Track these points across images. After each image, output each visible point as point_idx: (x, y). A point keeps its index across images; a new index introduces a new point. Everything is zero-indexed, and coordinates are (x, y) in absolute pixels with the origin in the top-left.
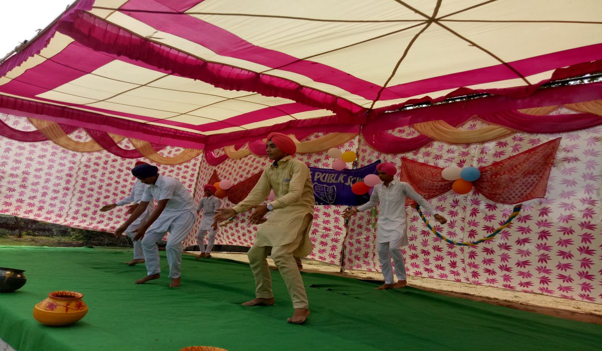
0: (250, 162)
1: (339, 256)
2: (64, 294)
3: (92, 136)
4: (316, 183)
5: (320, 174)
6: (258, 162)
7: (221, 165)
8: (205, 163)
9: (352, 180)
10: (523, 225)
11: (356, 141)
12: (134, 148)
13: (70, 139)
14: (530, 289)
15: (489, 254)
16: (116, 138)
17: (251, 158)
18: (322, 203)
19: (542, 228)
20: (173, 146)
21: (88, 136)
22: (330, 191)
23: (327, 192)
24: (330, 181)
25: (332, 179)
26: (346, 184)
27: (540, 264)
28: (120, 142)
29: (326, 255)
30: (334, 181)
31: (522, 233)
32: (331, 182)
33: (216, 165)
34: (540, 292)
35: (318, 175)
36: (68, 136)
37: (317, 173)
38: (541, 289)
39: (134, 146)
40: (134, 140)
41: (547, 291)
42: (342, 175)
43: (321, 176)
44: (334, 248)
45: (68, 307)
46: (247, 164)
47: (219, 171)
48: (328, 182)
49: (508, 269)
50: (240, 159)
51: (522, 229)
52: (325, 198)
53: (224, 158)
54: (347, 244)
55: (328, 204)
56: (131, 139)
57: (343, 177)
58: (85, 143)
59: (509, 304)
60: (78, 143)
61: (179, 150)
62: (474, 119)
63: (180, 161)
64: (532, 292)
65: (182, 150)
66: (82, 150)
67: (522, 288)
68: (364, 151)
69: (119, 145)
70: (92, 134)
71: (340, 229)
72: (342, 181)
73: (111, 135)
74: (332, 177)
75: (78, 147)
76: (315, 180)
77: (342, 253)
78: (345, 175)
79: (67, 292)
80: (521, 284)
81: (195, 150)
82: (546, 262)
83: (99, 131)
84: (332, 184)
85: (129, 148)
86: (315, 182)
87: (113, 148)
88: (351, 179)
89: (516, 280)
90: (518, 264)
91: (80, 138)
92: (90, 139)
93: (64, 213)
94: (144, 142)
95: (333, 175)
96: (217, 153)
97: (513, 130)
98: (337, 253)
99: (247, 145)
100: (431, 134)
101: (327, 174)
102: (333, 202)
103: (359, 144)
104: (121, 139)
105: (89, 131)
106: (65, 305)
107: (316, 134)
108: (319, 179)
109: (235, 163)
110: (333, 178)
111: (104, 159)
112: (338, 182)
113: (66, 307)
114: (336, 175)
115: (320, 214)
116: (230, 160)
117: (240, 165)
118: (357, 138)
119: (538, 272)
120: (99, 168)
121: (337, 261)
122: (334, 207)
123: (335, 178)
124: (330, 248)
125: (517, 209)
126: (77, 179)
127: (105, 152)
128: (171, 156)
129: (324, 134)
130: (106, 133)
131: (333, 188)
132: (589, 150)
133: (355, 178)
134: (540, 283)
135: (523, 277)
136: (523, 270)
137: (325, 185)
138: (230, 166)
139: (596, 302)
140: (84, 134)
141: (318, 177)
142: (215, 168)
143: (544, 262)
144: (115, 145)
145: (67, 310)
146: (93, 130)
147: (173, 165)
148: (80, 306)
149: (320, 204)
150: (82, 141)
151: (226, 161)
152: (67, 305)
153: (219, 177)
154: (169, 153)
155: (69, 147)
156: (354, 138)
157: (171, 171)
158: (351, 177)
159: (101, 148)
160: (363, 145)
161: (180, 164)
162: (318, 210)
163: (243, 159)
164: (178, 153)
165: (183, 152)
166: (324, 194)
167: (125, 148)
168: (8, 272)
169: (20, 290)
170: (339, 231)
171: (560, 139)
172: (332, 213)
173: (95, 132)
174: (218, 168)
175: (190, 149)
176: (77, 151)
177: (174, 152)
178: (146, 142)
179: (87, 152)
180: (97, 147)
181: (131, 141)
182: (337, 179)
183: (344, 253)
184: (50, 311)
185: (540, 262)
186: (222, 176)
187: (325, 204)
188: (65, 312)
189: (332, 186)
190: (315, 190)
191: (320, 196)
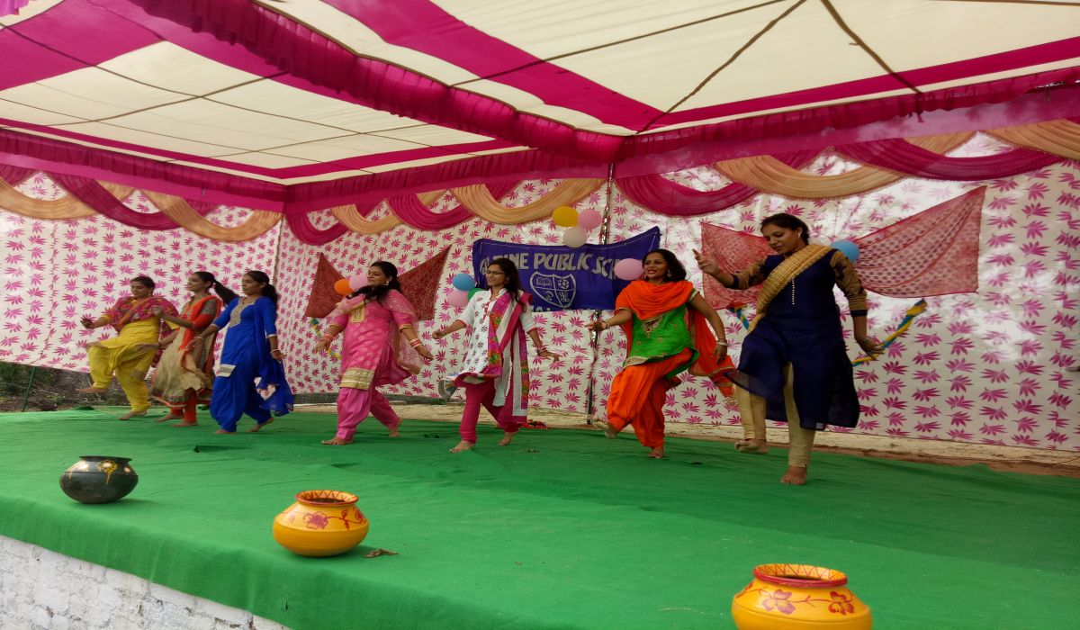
0: (402, 239)
1: (584, 398)
3: (66, 187)
4: (537, 273)
5: (543, 255)
6: (421, 240)
7: (333, 244)
8: (289, 240)
9: (604, 263)
10: (927, 331)
11: (602, 193)
12: (157, 211)
13: (21, 195)
14: (934, 433)
15: (867, 382)
16: (117, 191)
17: (402, 231)
18: (549, 309)
19: (959, 336)
20: (231, 205)
21: (58, 187)
22: (564, 285)
23: (557, 287)
24: (562, 266)
25: (565, 264)
26: (593, 271)
27: (954, 394)
28: (126, 198)
29: (560, 397)
30: (570, 268)
31: (925, 345)
32: (564, 269)
33: (319, 244)
34: (950, 437)
35: (540, 258)
36: (16, 188)
37: (536, 256)
38: (952, 433)
39: (156, 205)
40: (152, 194)
41: (962, 435)
42: (582, 255)
43: (545, 260)
44: (573, 384)
45: (346, 518)
46: (396, 244)
47: (331, 256)
48: (559, 268)
49: (899, 405)
50: (379, 234)
51: (924, 339)
52: (554, 299)
53: (338, 231)
54: (596, 375)
55: (561, 309)
56: (146, 192)
57: (585, 259)
58: (56, 203)
59: (928, 459)
60: (38, 202)
61: (246, 214)
62: (828, 155)
63: (250, 234)
64: (937, 439)
65: (250, 213)
66: (52, 216)
67: (920, 433)
68: (621, 211)
69: (125, 204)
70: (67, 184)
71: (582, 350)
72: (586, 267)
73: (106, 185)
74: (565, 259)
75: (42, 210)
76: (536, 267)
77: (590, 392)
78: (590, 256)
79: (318, 492)
80: (919, 427)
81: (271, 213)
82: (964, 389)
83: (80, 178)
84: (567, 272)
85: (147, 209)
86: (535, 270)
87: (117, 210)
88: (601, 262)
89: (911, 420)
90: (918, 396)
91: (42, 192)
92: (63, 193)
93: (39, 342)
94: (173, 197)
95: (567, 256)
96: (321, 220)
97: (902, 174)
98: (581, 392)
99: (385, 206)
101: (556, 256)
102: (569, 305)
103: (609, 199)
104: (127, 193)
105: (58, 179)
106: (341, 516)
107: (526, 182)
108: (541, 266)
109: (368, 240)
110: (567, 261)
111: (103, 232)
112: (579, 268)
113: (343, 519)
114: (572, 255)
115: (547, 327)
116: (354, 234)
117: (380, 244)
118: (605, 187)
119: (949, 406)
121: (580, 406)
122: (570, 314)
123: (570, 262)
124: (568, 385)
126: (55, 272)
127: (101, 218)
128: (234, 224)
129: (543, 182)
130: (93, 180)
131: (570, 279)
132: (1033, 206)
133: (610, 260)
134: (952, 423)
135: (924, 416)
136: (924, 404)
137: (553, 276)
138: (356, 246)
139: (1038, 446)
140: (48, 183)
141: (542, 261)
142: (322, 249)
143: (960, 389)
144: (118, 203)
145: (347, 525)
146: (66, 176)
147: (240, 243)
148: (359, 516)
149: (545, 310)
150: (47, 197)
151: (345, 237)
152: (344, 516)
153: (336, 266)
154: (230, 218)
155: (20, 211)
156: (598, 188)
157: (241, 255)
158: (602, 258)
159: (90, 211)
160: (617, 200)
161: (252, 239)
162: (543, 321)
163: (384, 234)
164: (244, 219)
165: (253, 219)
166: (553, 292)
167: (139, 211)
168: (107, 465)
170: (582, 354)
171: (984, 188)
172: (567, 324)
173: (69, 178)
174: (328, 249)
175: (263, 212)
176: (43, 219)
177: (236, 218)
178: (178, 199)
179: (63, 219)
180: (81, 208)
181: (146, 196)
182: (575, 262)
183: (591, 393)
184: (320, 530)
185: (955, 390)
186: (342, 265)
187: (554, 309)
188: (345, 529)
189: (567, 277)
190: (534, 284)
191: (545, 296)
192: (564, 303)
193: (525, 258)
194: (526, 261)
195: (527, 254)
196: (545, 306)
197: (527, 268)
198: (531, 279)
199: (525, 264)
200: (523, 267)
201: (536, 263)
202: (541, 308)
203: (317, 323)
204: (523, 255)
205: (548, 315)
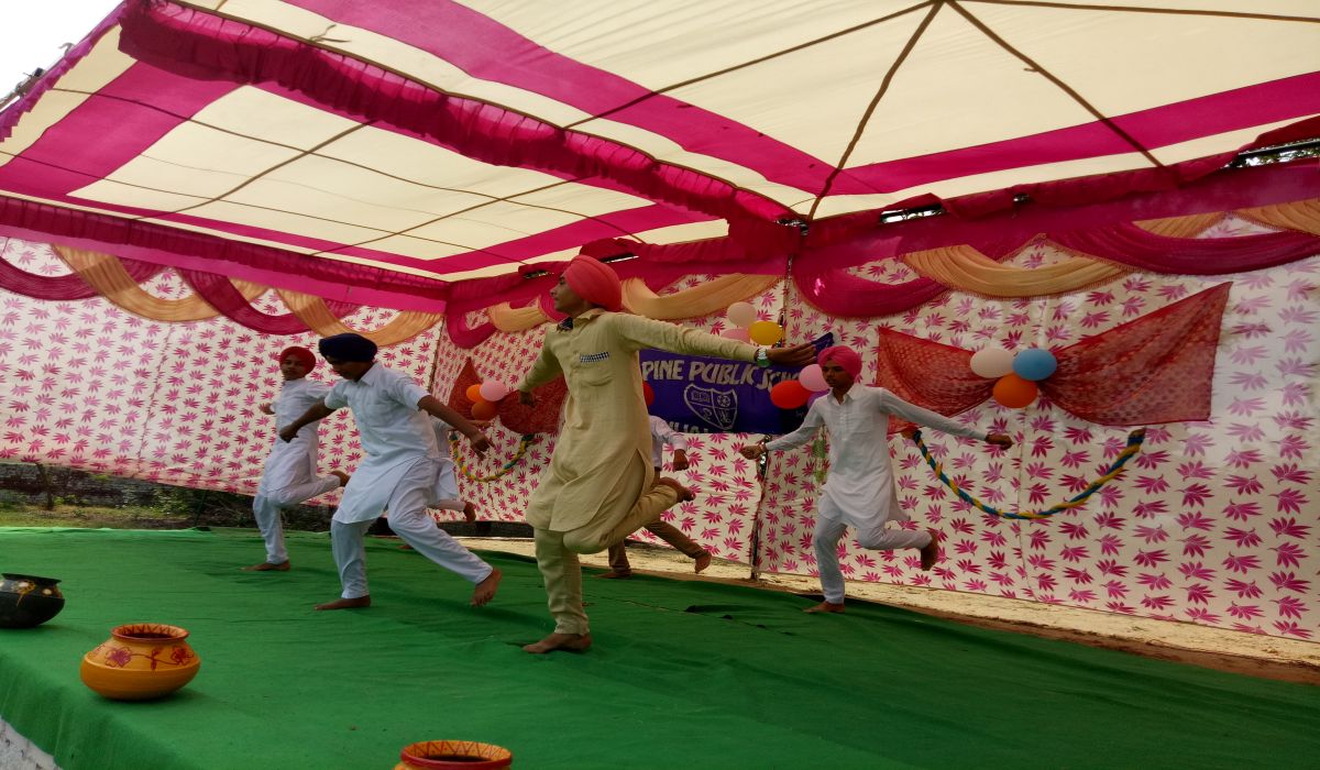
1: (747, 545)
2: (146, 631)
3: (193, 285)
5: (702, 364)
7: (481, 347)
8: (447, 344)
9: (772, 377)
10: (1150, 473)
11: (778, 292)
12: (288, 311)
13: (145, 294)
14: (1167, 611)
15: (1075, 538)
16: (248, 290)
18: (706, 430)
19: (1191, 481)
20: (374, 305)
21: (185, 285)
22: (724, 402)
23: (717, 404)
24: (724, 379)
25: (727, 377)
26: (759, 386)
27: (1188, 559)
28: (256, 299)
29: (718, 542)
30: (732, 382)
31: (1148, 491)
32: (725, 383)
33: (469, 347)
34: (1190, 619)
35: (697, 367)
36: (142, 286)
37: (694, 364)
38: (1192, 613)
39: (287, 305)
40: (287, 294)
41: (1205, 615)
43: (704, 370)
44: (735, 526)
45: (156, 657)
47: (477, 360)
48: (719, 382)
49: (1117, 570)
50: (524, 333)
51: (1146, 483)
52: (713, 418)
53: (487, 331)
54: (763, 517)
55: (720, 431)
56: (281, 291)
57: (751, 370)
58: (179, 303)
59: (1121, 644)
60: (162, 302)
61: (389, 315)
62: (1039, 243)
63: (393, 339)
64: (1172, 619)
65: (396, 314)
66: (171, 317)
67: (1150, 610)
68: (797, 314)
69: (253, 305)
70: (195, 281)
71: (747, 484)
72: (751, 381)
73: (237, 284)
74: (728, 371)
75: (162, 311)
76: (691, 377)
77: (754, 538)
79: (152, 625)
80: (1147, 602)
81: (424, 314)
82: (1201, 553)
83: (210, 274)
84: (728, 387)
85: (275, 310)
86: (690, 382)
87: (241, 313)
88: (769, 375)
89: (1136, 594)
90: (1141, 559)
91: (167, 290)
92: (189, 292)
93: (131, 454)
94: (310, 297)
95: (730, 367)
96: (474, 320)
97: (1126, 266)
98: (744, 537)
99: (537, 301)
100: (943, 275)
101: (717, 367)
102: (731, 427)
103: (786, 299)
104: (259, 292)
105: (186, 275)
106: (150, 654)
107: (690, 277)
108: (698, 378)
109: (512, 341)
110: (730, 374)
111: (221, 336)
112: (742, 382)
113: (152, 658)
115: (704, 453)
116: (501, 335)
117: (523, 346)
118: (781, 285)
119: (1183, 576)
120: (210, 356)
121: (743, 554)
122: (733, 438)
123: (734, 373)
124: (728, 527)
125: (1136, 440)
126: (160, 381)
127: (222, 321)
128: (371, 327)
129: (709, 278)
130: (225, 277)
131: (731, 396)
132: (1293, 309)
133: (779, 373)
134: (1190, 599)
135: (1152, 587)
136: (1150, 570)
137: (712, 390)
138: (501, 348)
139: (1312, 639)
140: (176, 281)
141: (699, 371)
142: (469, 353)
143: (1196, 553)
144: (245, 304)
145: (154, 665)
146: (197, 272)
148: (181, 656)
149: (701, 431)
150: (171, 297)
151: (493, 338)
152: (154, 655)
153: (479, 372)
154: (368, 320)
155: (140, 312)
156: (773, 286)
158: (770, 371)
159: (214, 313)
160: (794, 301)
161: (392, 345)
162: (698, 445)
163: (530, 333)
164: (387, 322)
165: (398, 320)
166: (712, 410)
167: (265, 312)
168: (24, 585)
169: (50, 622)
170: (746, 489)
171: (1229, 285)
172: (729, 451)
173: (200, 274)
174: (476, 353)
175: (413, 314)
176: (161, 321)
177: (377, 320)
178: (316, 298)
179: (181, 321)
180: (205, 309)
181: (280, 295)
182: (739, 375)
183: (757, 538)
184: (118, 668)
185: (1189, 554)
186: (484, 371)
187: (713, 430)
188: (150, 670)
189: (729, 393)
190: (689, 399)
191: (702, 414)
192: (725, 425)
193: (680, 366)
194: (680, 370)
195: (682, 362)
196: (702, 427)
197: (680, 378)
198: (686, 392)
199: (679, 374)
200: (676, 377)
201: (693, 373)
202: (697, 428)
203: (456, 438)
204: (677, 362)
205: (705, 437)
